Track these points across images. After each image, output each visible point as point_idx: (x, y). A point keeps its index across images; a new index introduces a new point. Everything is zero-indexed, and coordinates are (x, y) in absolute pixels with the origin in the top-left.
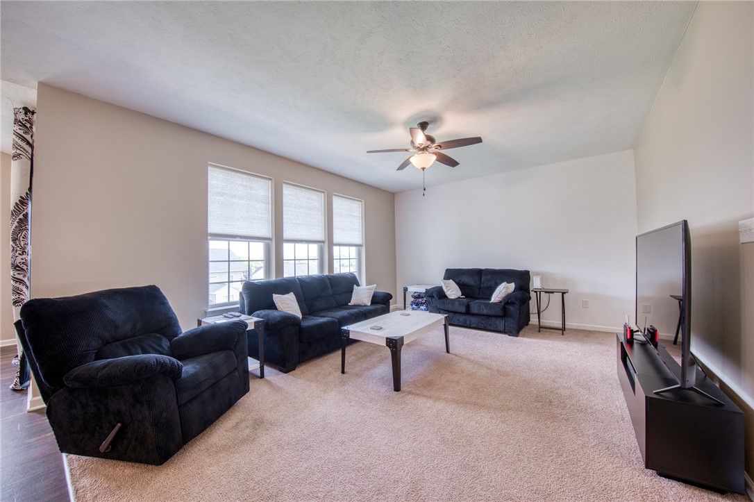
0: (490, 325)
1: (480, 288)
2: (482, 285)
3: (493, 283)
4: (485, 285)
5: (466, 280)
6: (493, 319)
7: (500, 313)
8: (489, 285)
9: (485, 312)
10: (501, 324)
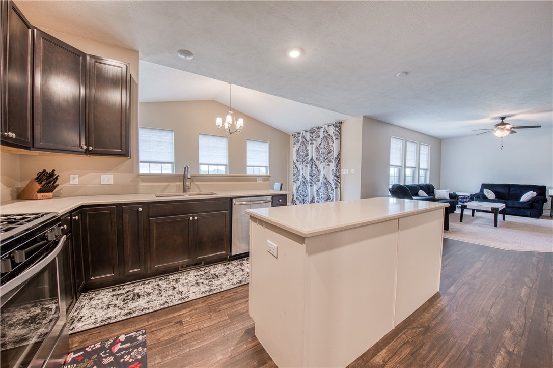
0: (520, 213)
1: (509, 194)
2: (510, 193)
3: (519, 192)
4: (513, 193)
5: (499, 190)
6: (523, 210)
7: (529, 206)
8: (516, 193)
9: (517, 206)
10: (528, 212)
